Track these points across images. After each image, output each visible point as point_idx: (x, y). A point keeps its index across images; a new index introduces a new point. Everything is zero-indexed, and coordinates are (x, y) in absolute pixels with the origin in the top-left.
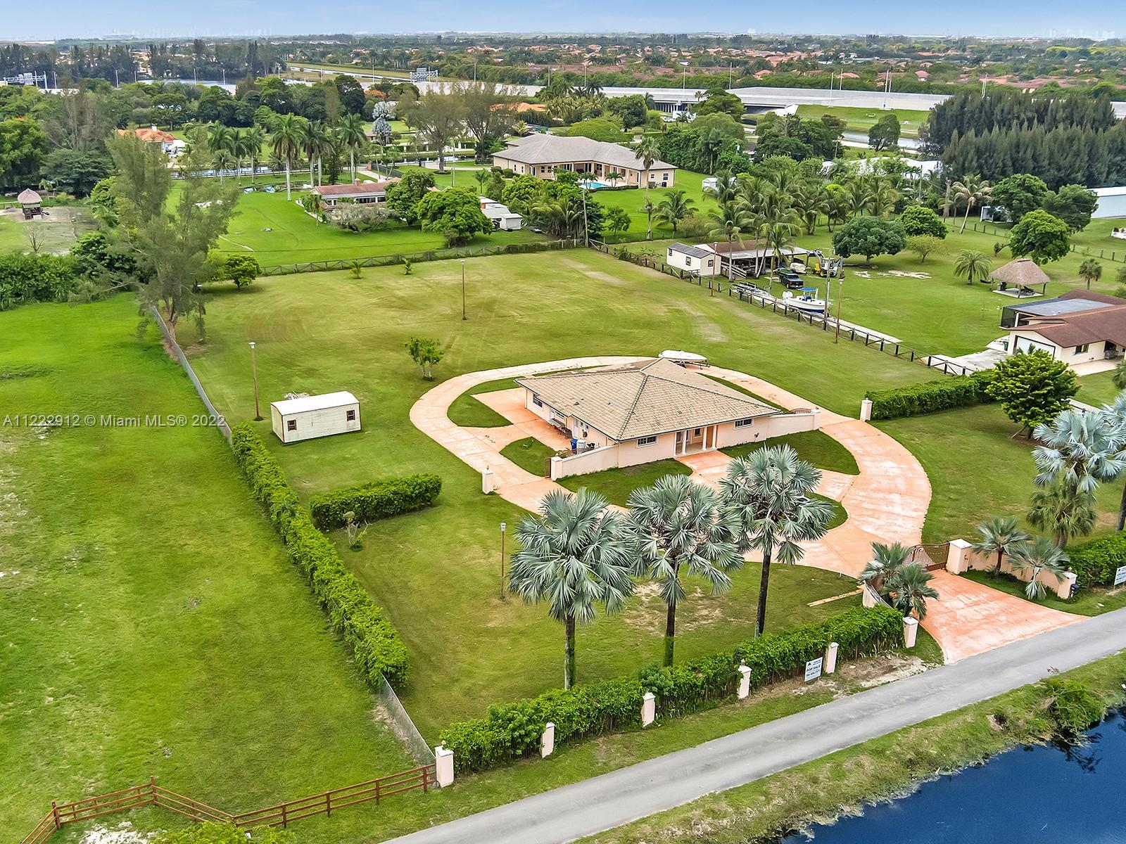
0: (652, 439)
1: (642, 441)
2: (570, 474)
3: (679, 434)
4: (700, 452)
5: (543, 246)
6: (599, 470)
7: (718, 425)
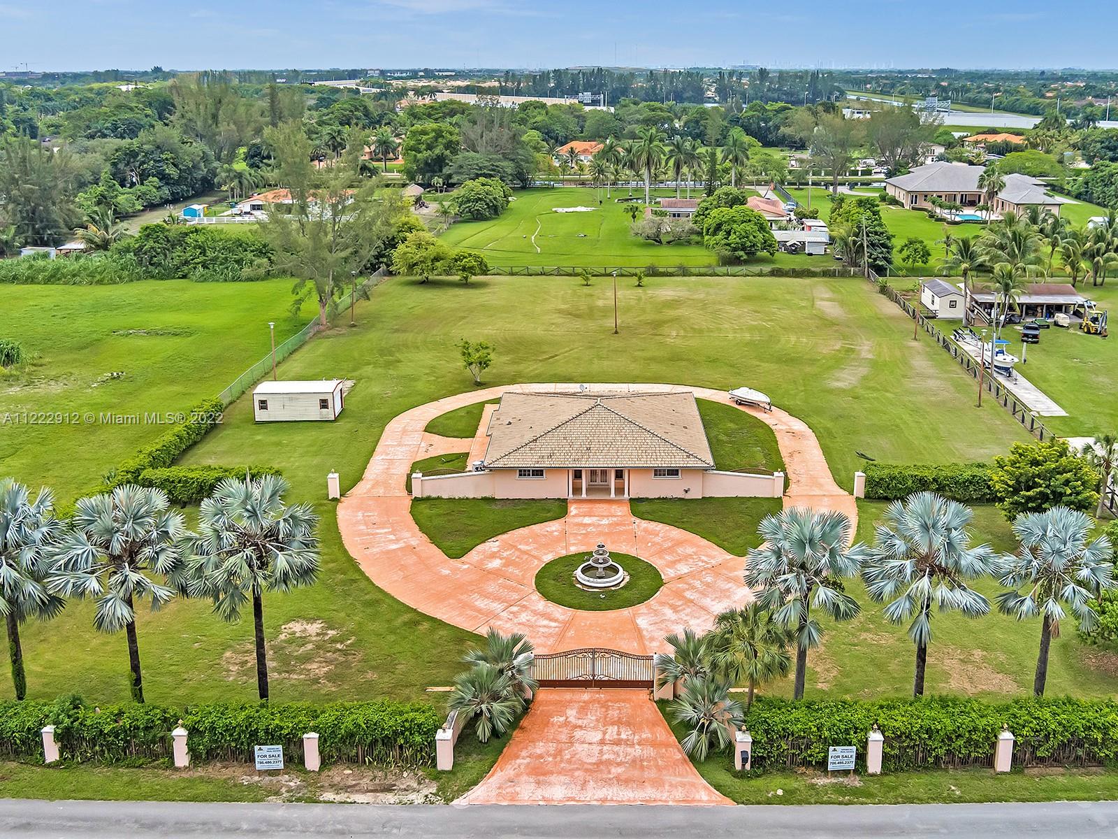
0: (538, 472)
1: (523, 472)
2: (434, 495)
3: (578, 474)
4: (607, 497)
5: (814, 272)
6: (471, 497)
7: (630, 470)
